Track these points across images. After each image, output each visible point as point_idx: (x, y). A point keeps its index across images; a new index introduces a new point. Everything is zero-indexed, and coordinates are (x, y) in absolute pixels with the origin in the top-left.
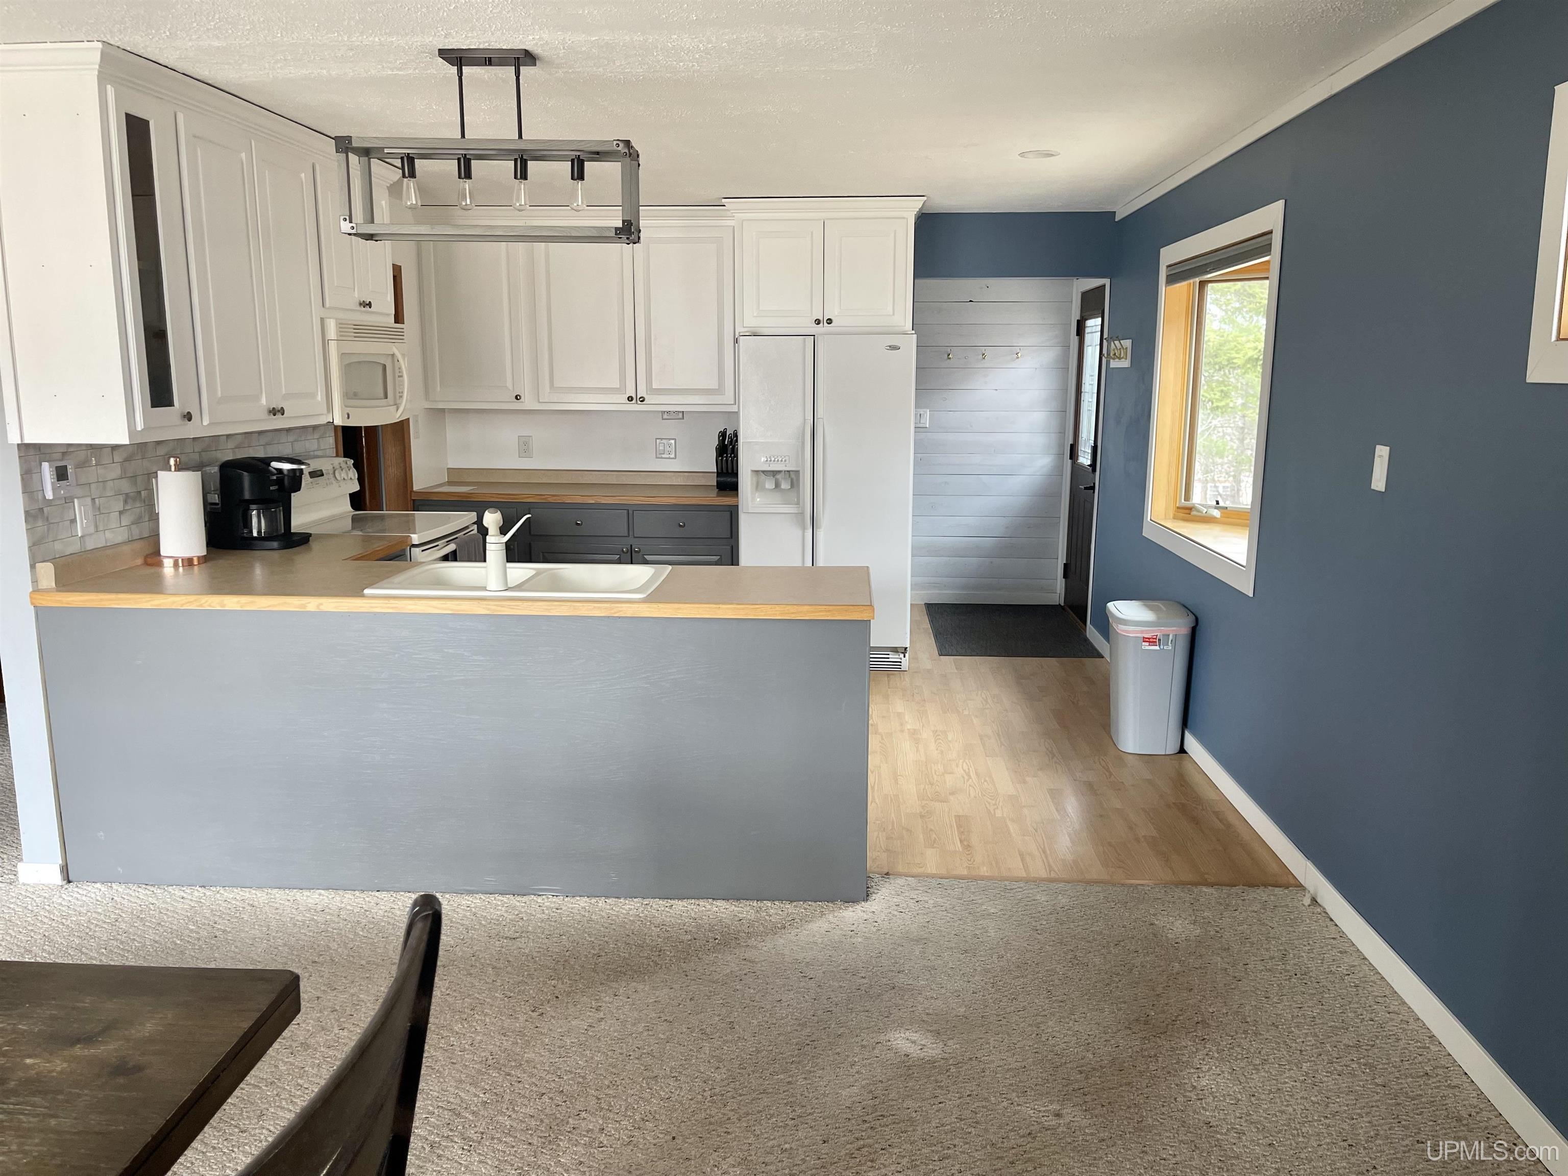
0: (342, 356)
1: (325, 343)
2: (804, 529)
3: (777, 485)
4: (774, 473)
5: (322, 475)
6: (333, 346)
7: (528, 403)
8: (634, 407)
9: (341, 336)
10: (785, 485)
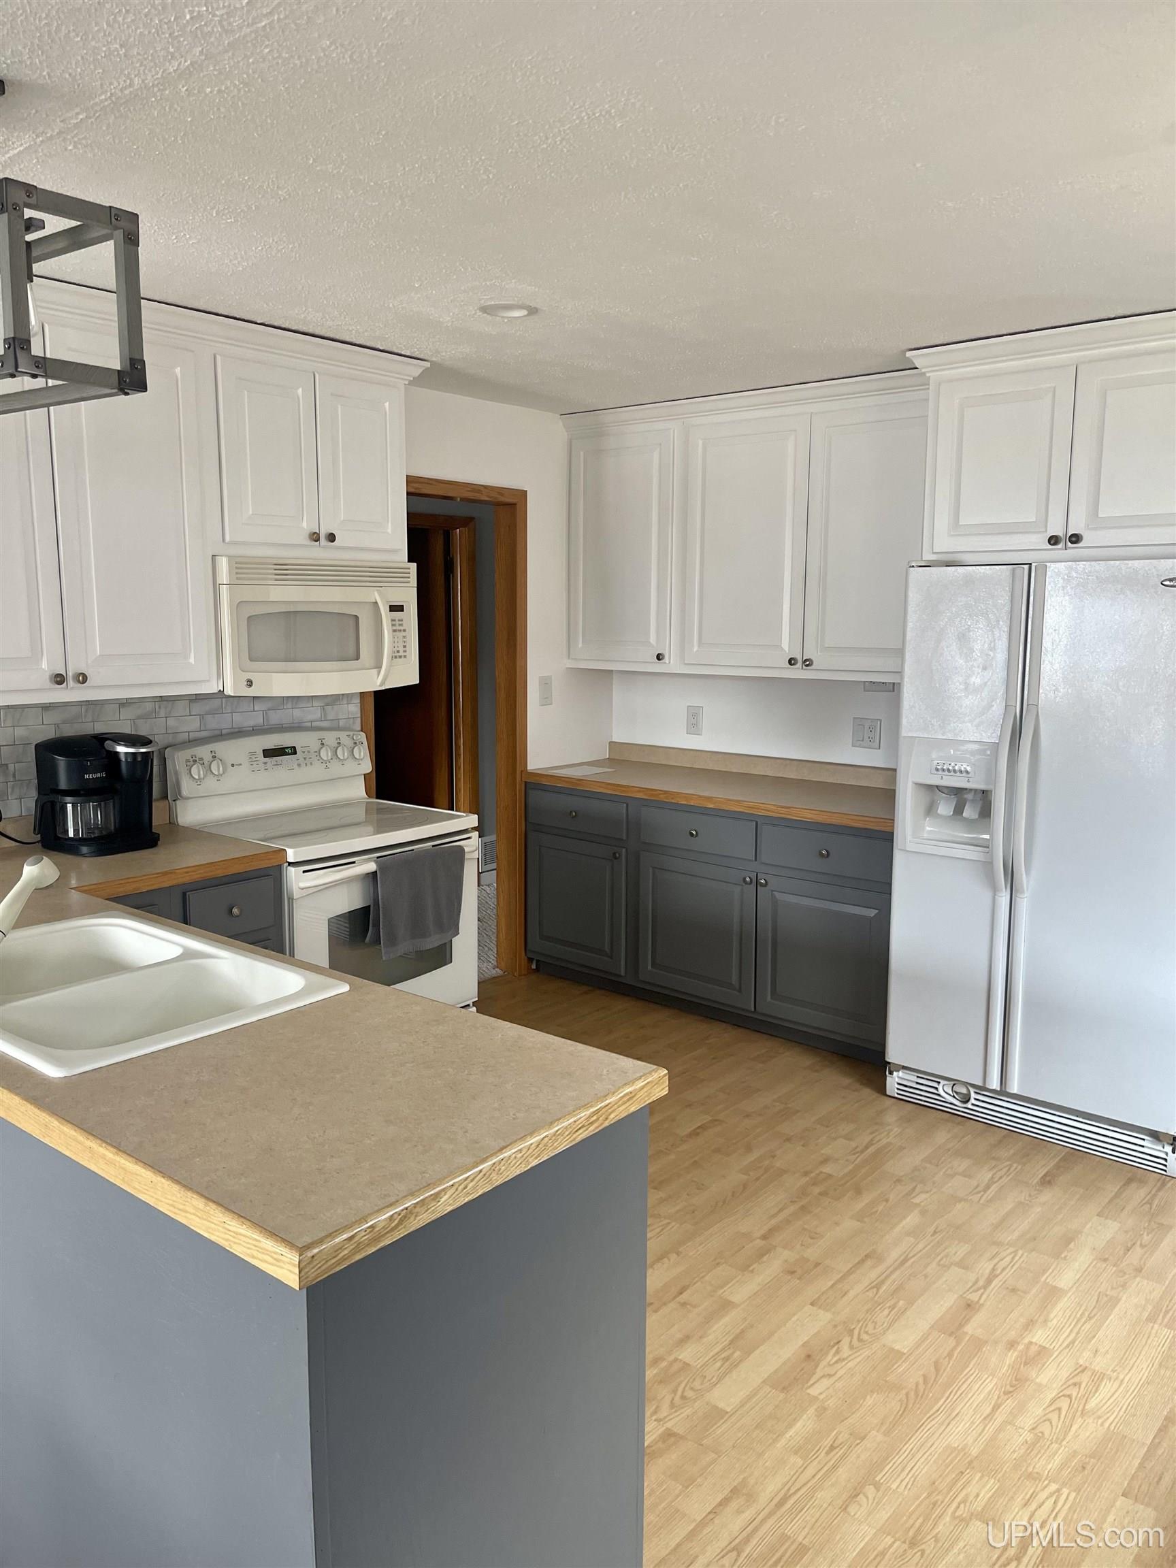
0: (238, 606)
1: (216, 586)
2: (995, 890)
3: (959, 810)
4: (957, 792)
5: (295, 753)
6: (224, 591)
7: (672, 664)
8: (798, 673)
9: (237, 579)
10: (969, 812)
